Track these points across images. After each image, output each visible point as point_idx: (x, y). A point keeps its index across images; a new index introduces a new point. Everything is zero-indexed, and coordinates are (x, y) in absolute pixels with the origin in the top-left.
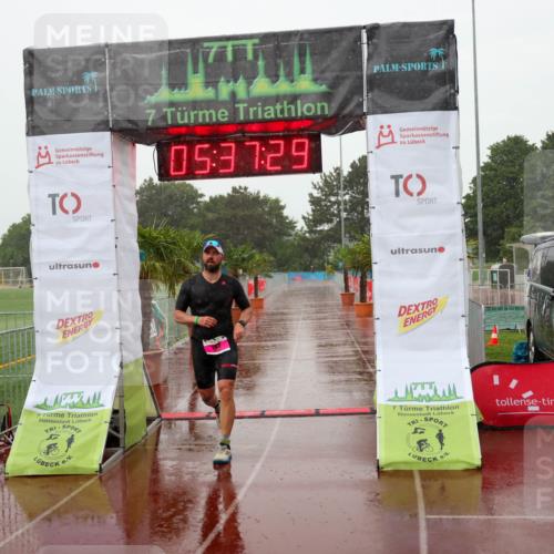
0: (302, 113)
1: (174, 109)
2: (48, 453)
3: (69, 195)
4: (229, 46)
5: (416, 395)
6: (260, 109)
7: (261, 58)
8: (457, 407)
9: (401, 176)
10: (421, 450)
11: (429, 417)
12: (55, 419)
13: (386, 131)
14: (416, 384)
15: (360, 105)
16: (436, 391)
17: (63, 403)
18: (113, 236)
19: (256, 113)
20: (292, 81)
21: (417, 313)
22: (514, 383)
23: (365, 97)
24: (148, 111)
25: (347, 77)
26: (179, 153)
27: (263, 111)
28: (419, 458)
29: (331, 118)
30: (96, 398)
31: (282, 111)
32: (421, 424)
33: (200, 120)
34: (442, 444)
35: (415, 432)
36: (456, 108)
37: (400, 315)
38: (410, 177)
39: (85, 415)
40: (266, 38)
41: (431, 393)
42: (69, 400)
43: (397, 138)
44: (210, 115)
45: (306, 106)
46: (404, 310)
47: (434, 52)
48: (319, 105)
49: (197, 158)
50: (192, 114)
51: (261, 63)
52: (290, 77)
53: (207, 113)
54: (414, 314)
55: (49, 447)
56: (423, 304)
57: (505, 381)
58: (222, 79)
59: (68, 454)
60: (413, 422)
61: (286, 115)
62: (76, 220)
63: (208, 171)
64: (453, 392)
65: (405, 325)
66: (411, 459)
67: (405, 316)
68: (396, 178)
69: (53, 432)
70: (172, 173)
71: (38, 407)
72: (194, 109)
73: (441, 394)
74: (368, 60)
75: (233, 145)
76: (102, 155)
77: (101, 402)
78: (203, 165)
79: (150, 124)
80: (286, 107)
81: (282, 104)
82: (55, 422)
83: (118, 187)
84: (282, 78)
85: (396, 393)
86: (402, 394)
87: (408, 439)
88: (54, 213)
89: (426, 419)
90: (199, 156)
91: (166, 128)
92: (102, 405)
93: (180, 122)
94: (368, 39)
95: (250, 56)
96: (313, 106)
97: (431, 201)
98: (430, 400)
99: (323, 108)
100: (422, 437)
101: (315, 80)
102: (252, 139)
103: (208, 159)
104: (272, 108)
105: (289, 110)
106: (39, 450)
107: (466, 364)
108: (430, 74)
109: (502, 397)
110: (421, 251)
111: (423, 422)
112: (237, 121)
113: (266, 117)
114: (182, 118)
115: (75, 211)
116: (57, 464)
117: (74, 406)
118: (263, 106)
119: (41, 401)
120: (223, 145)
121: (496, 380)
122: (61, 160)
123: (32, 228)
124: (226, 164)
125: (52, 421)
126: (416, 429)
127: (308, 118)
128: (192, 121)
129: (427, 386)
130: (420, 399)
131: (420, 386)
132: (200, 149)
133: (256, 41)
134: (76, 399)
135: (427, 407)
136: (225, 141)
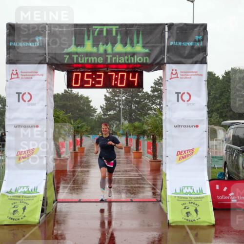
0: (137, 61)
1: (77, 56)
2: (14, 214)
3: (27, 93)
4: (105, 28)
5: (184, 191)
6: (118, 58)
7: (119, 35)
8: (203, 198)
9: (180, 93)
10: (188, 216)
11: (191, 202)
12: (16, 198)
13: (174, 72)
14: (185, 187)
15: (163, 59)
16: (193, 190)
17: (19, 191)
18: (46, 113)
19: (115, 60)
20: (133, 47)
21: (185, 154)
22: (225, 189)
23: (166, 56)
24: (65, 56)
25: (158, 46)
26: (77, 76)
27: (119, 60)
28: (187, 220)
29: (150, 64)
30: (35, 189)
31: (128, 60)
32: (188, 205)
33: (90, 62)
34: (197, 214)
35: (185, 208)
36: (206, 63)
37: (177, 155)
38: (184, 93)
39: (30, 197)
40: (121, 26)
41: (192, 191)
42: (22, 190)
43: (179, 76)
44: (95, 60)
45: (138, 58)
46: (179, 153)
47: (197, 38)
48: (145, 58)
49: (85, 79)
50: (86, 59)
51: (119, 37)
52: (132, 45)
53: (93, 59)
54: (183, 155)
55: (14, 211)
56: (188, 150)
57: (221, 188)
58: (101, 44)
59: (23, 215)
60: (184, 204)
61: (129, 62)
62: (29, 105)
63: (90, 85)
64: (201, 191)
65: (180, 160)
66: (183, 220)
67: (180, 156)
68: (178, 93)
69: (15, 205)
70: (73, 85)
71: (7, 192)
72: (87, 57)
73: (196, 192)
74: (168, 39)
75: (103, 74)
76: (43, 75)
77: (38, 191)
78: (88, 82)
79: (66, 62)
80: (129, 58)
81: (128, 56)
82: (16, 200)
83: (48, 91)
84: (128, 45)
85: (176, 190)
86: (178, 191)
87: (182, 212)
88: (19, 101)
89: (189, 203)
90: (86, 78)
91: (73, 64)
92: (39, 193)
93: (80, 62)
94: (169, 29)
95: (114, 34)
96: (142, 59)
97: (193, 104)
98: (191, 194)
99: (146, 59)
100: (188, 210)
101: (144, 47)
102: (112, 71)
103: (91, 80)
104: (123, 58)
105: (131, 59)
106: (9, 213)
107: (207, 178)
108: (195, 47)
109: (220, 195)
110: (188, 127)
111: (188, 204)
112: (107, 63)
113: (120, 62)
114: (81, 60)
115: (29, 101)
116: (18, 219)
117: (25, 192)
118: (119, 57)
119: (9, 190)
120: (98, 73)
121: (217, 187)
122: (24, 77)
123: (6, 107)
124: (99, 82)
125: (14, 200)
126: (185, 207)
127: (139, 64)
128: (86, 62)
129: (189, 188)
130: (187, 193)
131: (186, 188)
132: (87, 75)
133: (117, 27)
134: (26, 189)
135: (190, 197)
136: (99, 72)
